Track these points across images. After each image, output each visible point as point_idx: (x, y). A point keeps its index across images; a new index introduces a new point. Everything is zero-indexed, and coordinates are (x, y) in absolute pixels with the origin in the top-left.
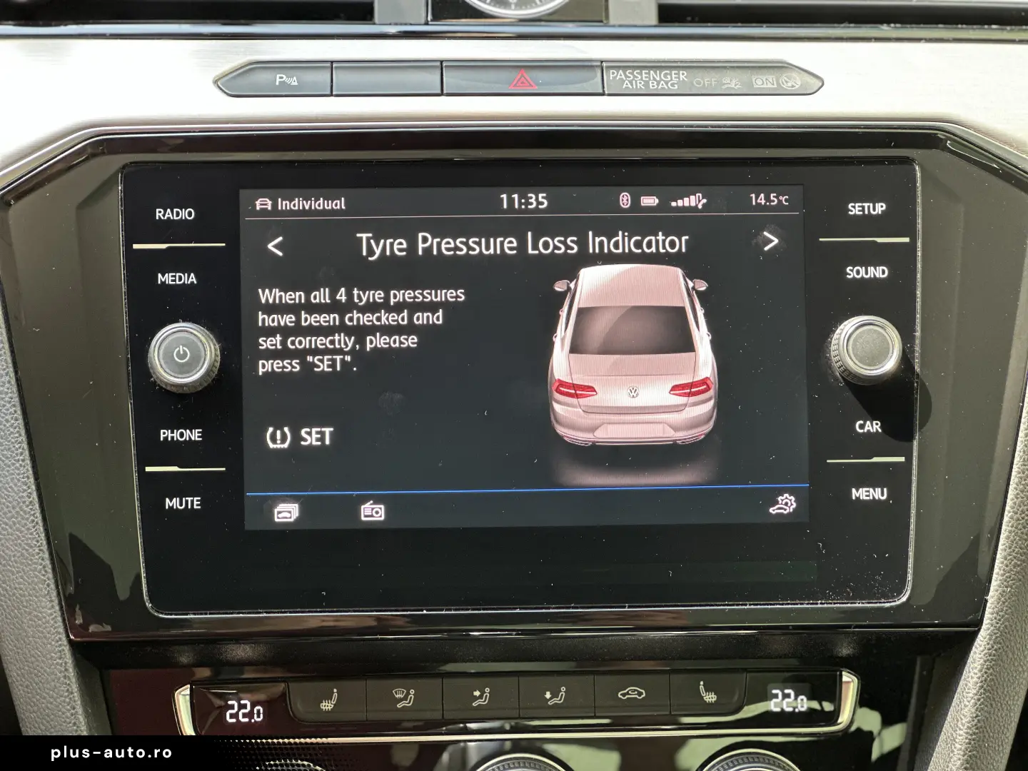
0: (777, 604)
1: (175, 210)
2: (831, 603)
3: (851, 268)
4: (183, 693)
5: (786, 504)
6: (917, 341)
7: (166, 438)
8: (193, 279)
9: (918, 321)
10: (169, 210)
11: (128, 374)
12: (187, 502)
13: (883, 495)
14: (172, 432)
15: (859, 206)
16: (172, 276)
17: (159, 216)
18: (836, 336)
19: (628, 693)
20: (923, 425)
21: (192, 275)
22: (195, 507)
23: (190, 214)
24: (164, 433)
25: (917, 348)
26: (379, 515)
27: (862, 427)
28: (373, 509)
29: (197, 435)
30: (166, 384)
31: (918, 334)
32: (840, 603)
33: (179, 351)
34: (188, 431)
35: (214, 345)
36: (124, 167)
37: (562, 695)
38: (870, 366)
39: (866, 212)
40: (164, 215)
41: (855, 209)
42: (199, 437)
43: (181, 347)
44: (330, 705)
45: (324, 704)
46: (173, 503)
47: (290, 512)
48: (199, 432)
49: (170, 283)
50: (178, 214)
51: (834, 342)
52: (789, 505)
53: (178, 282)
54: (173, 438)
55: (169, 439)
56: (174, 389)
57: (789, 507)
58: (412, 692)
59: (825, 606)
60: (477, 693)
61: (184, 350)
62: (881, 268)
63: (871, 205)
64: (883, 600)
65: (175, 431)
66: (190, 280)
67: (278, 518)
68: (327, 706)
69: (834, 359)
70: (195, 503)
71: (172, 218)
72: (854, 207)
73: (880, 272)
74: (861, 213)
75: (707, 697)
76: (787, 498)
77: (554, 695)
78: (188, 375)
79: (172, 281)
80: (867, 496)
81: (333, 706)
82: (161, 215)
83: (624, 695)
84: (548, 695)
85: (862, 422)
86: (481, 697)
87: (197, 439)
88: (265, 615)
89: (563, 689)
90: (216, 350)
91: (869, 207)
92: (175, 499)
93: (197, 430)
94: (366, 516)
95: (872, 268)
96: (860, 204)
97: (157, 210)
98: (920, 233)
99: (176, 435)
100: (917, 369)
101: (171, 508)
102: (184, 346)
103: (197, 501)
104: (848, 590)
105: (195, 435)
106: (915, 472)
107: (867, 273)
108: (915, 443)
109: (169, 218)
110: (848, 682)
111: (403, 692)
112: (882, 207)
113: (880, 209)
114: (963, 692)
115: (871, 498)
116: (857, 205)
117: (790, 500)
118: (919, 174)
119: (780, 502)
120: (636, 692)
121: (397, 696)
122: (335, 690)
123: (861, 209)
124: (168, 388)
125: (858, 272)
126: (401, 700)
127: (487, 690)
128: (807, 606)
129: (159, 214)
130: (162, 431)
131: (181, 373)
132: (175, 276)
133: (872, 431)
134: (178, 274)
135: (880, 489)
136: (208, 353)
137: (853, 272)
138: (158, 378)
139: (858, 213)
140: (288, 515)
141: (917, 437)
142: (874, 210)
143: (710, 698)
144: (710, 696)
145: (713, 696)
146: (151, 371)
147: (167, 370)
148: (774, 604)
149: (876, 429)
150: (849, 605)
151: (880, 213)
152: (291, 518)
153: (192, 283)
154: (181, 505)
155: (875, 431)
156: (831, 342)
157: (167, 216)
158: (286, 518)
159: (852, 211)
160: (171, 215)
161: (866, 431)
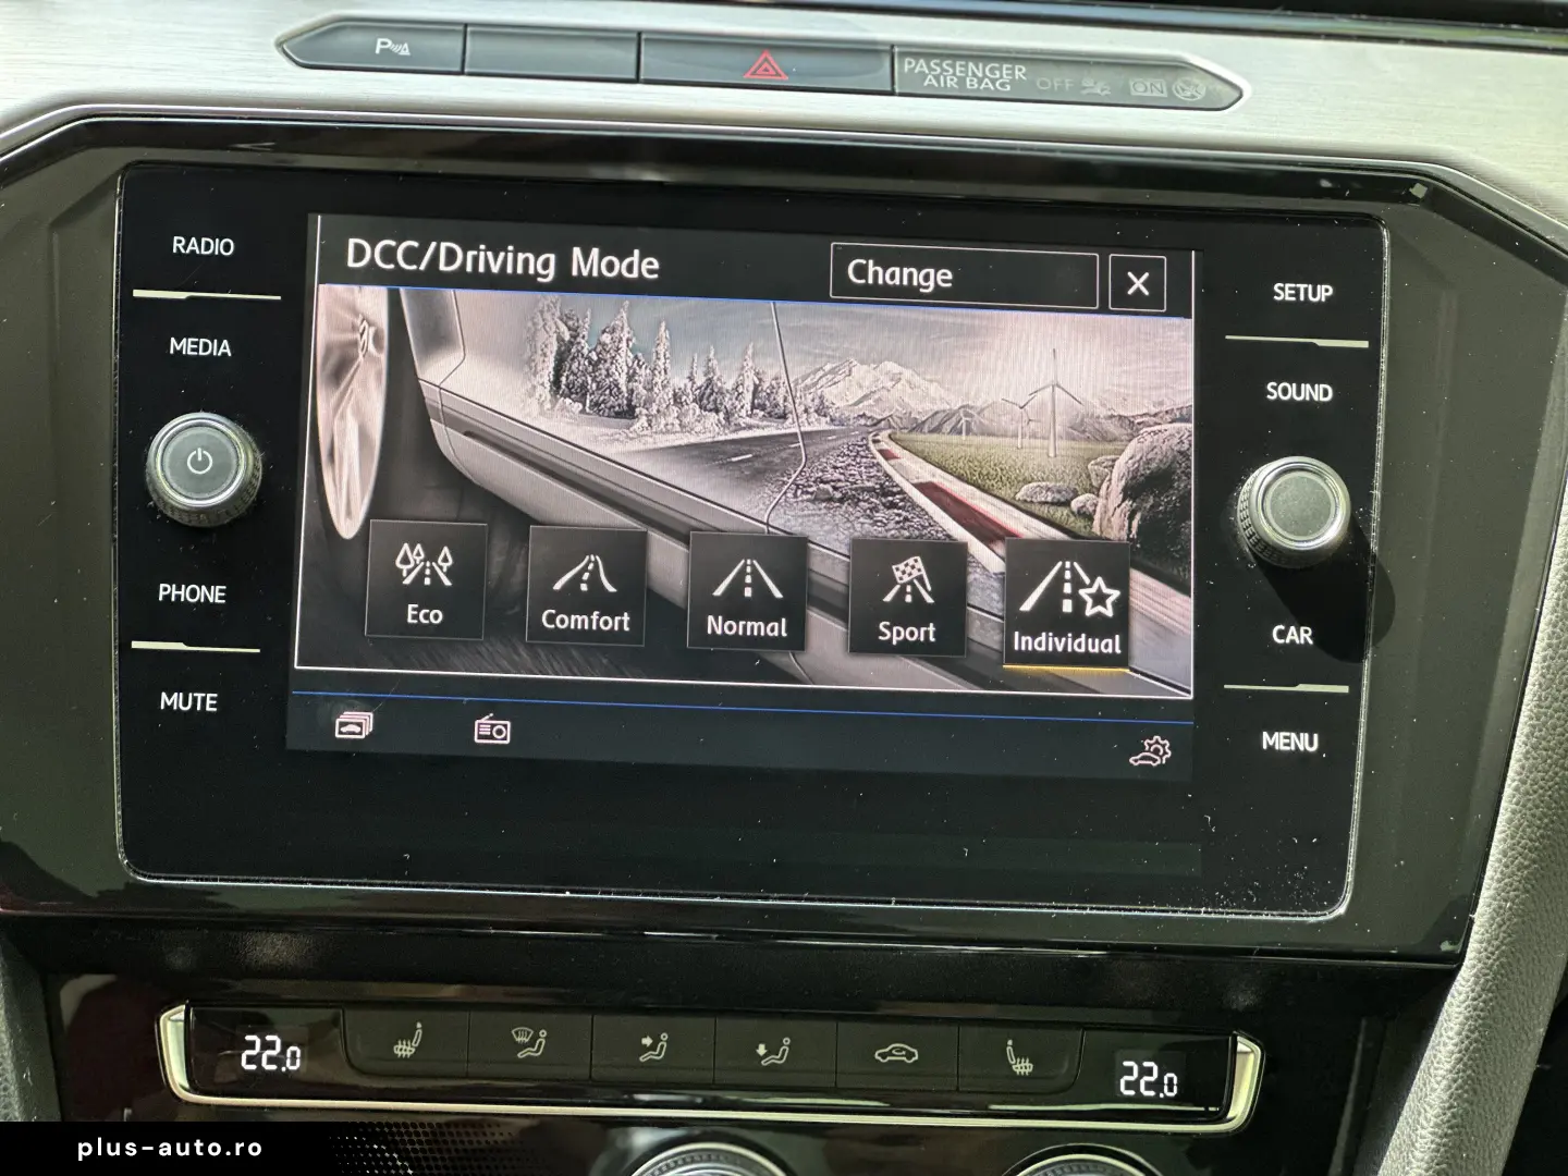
0: (1135, 910)
1: (204, 240)
2: (1222, 913)
3: (1274, 384)
4: (173, 1018)
5: (1156, 752)
6: (1376, 504)
7: (168, 597)
8: (226, 348)
9: (1378, 472)
10: (193, 240)
11: (113, 492)
12: (195, 699)
13: (1311, 744)
14: (179, 589)
15: (1290, 289)
16: (193, 343)
17: (178, 248)
18: (1246, 487)
19: (890, 1053)
20: (1379, 635)
21: (225, 342)
22: (208, 709)
23: (227, 247)
24: (165, 589)
25: (1375, 515)
26: (503, 736)
27: (1282, 634)
28: (493, 726)
29: (217, 594)
30: (173, 508)
31: (1377, 493)
32: (1236, 914)
33: (195, 457)
34: (203, 587)
35: (254, 451)
36: (127, 167)
37: (784, 1050)
38: (1299, 535)
39: (1302, 298)
40: (185, 247)
41: (1284, 292)
42: (220, 598)
43: (199, 450)
44: (409, 1048)
45: (400, 1046)
46: (172, 700)
47: (360, 725)
48: (221, 591)
49: (190, 353)
50: (208, 246)
51: (1242, 497)
52: (1161, 753)
53: (201, 353)
54: (178, 597)
55: (173, 599)
56: (185, 520)
57: (1161, 757)
58: (543, 1033)
59: (1213, 916)
60: (647, 1041)
61: (203, 455)
62: (1322, 386)
63: (1310, 287)
64: (1306, 912)
65: (183, 586)
66: (222, 350)
67: (340, 733)
68: (404, 1050)
69: (1241, 525)
70: (209, 702)
71: (198, 252)
72: (1283, 289)
73: (1320, 393)
74: (1293, 299)
75: (1018, 1066)
76: (1157, 742)
77: (771, 1051)
78: (207, 495)
79: (193, 350)
80: (1285, 745)
81: (413, 1050)
82: (180, 246)
83: (883, 1056)
84: (762, 1050)
85: (1282, 627)
86: (653, 1047)
87: (217, 601)
88: (310, 886)
89: (787, 1041)
90: (255, 459)
91: (1306, 290)
92: (176, 694)
93: (218, 587)
94: (480, 737)
95: (1308, 386)
96: (1293, 285)
97: (176, 238)
98: (1386, 334)
99: (185, 593)
100: (1374, 547)
101: (169, 708)
102: (204, 448)
103: (212, 699)
104: (1251, 892)
105: (215, 595)
106: (1363, 711)
107: (1299, 393)
108: (1367, 665)
109: (193, 252)
110: (1246, 1053)
111: (529, 1033)
112: (1327, 290)
113: (1324, 294)
114: (1429, 1068)
115: (1293, 748)
116: (1288, 285)
117: (1164, 746)
118: (1387, 243)
119: (1147, 748)
120: (904, 1053)
121: (519, 1039)
122: (419, 1025)
123: (1293, 292)
124: (176, 517)
125: (1285, 391)
126: (524, 1046)
127: (664, 1036)
128: (1184, 915)
129: (178, 243)
130: (162, 586)
131: (198, 491)
132: (197, 343)
133: (1298, 642)
134: (202, 340)
135: (1307, 735)
136: (242, 462)
137: (1276, 391)
138: (160, 498)
139: (1288, 298)
140: (358, 729)
141: (1369, 655)
142: (1315, 295)
143: (1023, 1067)
144: (1023, 1064)
145: (1027, 1064)
146: (150, 488)
147: (175, 486)
148: (1130, 910)
149: (1305, 639)
150: (1251, 917)
151: (1323, 300)
152: (360, 733)
153: (225, 354)
154: (185, 704)
155: (1302, 642)
156: (1237, 498)
157: (190, 248)
158: (354, 733)
159: (1278, 295)
160: (196, 248)
161: (1288, 641)
